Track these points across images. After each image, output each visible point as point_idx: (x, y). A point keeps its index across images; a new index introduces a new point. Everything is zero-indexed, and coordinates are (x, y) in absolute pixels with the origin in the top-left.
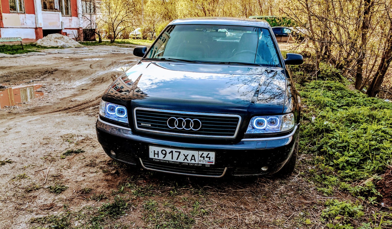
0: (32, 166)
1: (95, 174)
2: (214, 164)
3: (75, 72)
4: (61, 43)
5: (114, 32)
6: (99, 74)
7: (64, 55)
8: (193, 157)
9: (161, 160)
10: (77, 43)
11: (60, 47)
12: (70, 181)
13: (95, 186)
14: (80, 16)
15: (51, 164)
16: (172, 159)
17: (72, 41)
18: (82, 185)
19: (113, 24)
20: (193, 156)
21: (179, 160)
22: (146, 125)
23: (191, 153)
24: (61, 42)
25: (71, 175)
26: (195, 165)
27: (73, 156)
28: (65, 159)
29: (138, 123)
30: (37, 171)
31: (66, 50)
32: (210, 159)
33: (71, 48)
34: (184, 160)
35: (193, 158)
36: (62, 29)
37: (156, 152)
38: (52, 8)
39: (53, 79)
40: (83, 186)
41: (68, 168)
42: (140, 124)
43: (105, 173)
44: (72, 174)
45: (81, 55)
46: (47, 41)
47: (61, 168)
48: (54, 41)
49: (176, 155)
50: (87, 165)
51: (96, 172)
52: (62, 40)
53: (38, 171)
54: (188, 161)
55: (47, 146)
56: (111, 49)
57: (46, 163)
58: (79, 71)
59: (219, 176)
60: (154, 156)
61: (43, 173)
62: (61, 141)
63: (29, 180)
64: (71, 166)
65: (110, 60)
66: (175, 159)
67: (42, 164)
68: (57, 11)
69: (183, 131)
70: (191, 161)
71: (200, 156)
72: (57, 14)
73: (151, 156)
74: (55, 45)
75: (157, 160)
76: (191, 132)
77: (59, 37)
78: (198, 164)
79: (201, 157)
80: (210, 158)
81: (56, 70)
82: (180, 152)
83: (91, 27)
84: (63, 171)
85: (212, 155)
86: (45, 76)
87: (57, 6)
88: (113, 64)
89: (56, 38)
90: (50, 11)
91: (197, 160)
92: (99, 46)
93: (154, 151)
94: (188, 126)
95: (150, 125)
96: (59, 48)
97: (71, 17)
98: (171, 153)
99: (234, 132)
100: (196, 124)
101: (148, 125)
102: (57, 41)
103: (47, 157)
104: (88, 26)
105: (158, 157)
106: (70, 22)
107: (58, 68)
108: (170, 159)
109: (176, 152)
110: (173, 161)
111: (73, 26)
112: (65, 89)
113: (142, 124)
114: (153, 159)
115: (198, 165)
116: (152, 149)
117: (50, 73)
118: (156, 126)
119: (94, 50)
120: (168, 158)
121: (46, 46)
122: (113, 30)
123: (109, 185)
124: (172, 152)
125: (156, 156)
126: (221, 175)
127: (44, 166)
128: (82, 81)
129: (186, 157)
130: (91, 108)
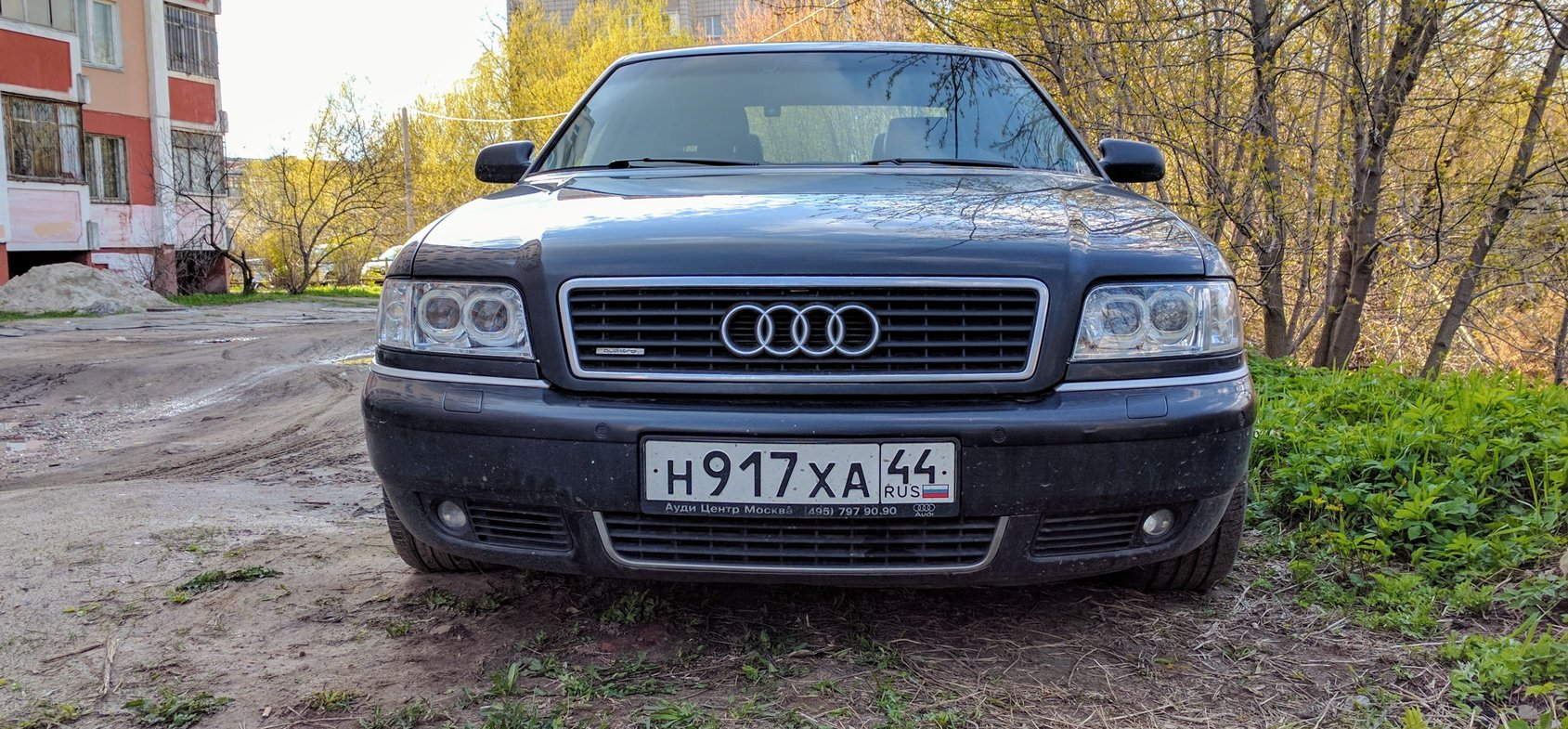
0: (26, 641)
1: (353, 646)
2: (950, 499)
3: (162, 372)
4: (86, 297)
5: (306, 256)
6: (270, 372)
7: (103, 333)
8: (856, 474)
9: (705, 503)
10: (154, 297)
11: (84, 312)
12: (231, 678)
13: (365, 685)
14: (168, 195)
15: (125, 630)
16: (758, 493)
17: (132, 290)
18: (303, 686)
19: (299, 227)
20: (856, 468)
21: (791, 497)
22: (620, 351)
23: (843, 455)
24: (88, 295)
25: (230, 658)
26: (868, 512)
27: (227, 591)
28: (193, 605)
29: (581, 350)
30: (52, 660)
31: (109, 320)
32: (932, 481)
33: (131, 315)
34: (813, 495)
35: (856, 480)
36: (89, 251)
37: (680, 470)
38: (49, 172)
39: (67, 400)
40: (306, 691)
41: (214, 636)
42: (591, 350)
43: (402, 639)
44: (236, 654)
45: (177, 332)
46: (24, 294)
47: (176, 638)
48: (58, 292)
49: (773, 470)
50: (306, 619)
51: (353, 639)
52: (90, 288)
53: (60, 658)
54: (831, 495)
55: (90, 569)
56: (294, 310)
57: (94, 627)
58: (182, 368)
59: (970, 564)
60: (671, 491)
61: (90, 663)
62: (154, 548)
63: (16, 694)
64: (226, 628)
65: (305, 339)
66: (769, 496)
67: (79, 633)
68: (73, 180)
69: (799, 364)
70: (845, 495)
71: (886, 466)
72: (71, 195)
73: (656, 489)
74: (60, 305)
75: (684, 509)
76: (835, 363)
77: (80, 274)
78: (880, 506)
79: (892, 470)
80: (931, 471)
81: (78, 369)
82: (793, 458)
83: (212, 235)
84: (190, 646)
85: (943, 456)
86: (29, 391)
87: (71, 163)
88: (315, 347)
89: (66, 280)
90: (41, 181)
91: (872, 487)
92: (245, 305)
93: (670, 464)
94: (817, 339)
95: (641, 351)
96: (77, 316)
97: (127, 207)
98: (752, 465)
99: (1024, 351)
100: (857, 327)
101: (629, 351)
102: (68, 293)
103: (98, 604)
104: (201, 234)
105: (689, 492)
106: (123, 224)
107: (85, 363)
108: (750, 498)
109: (774, 455)
110: (763, 506)
111: (133, 243)
112: (128, 424)
113: (599, 351)
114: (667, 502)
115: (880, 510)
116: (658, 454)
117: (50, 382)
118: (668, 350)
119: (227, 318)
120: (739, 491)
121: (22, 309)
122: (302, 248)
123: (434, 676)
124: (755, 458)
125: (680, 486)
126: (981, 558)
127: (88, 639)
128: (199, 397)
129: (822, 477)
130: (261, 463)
